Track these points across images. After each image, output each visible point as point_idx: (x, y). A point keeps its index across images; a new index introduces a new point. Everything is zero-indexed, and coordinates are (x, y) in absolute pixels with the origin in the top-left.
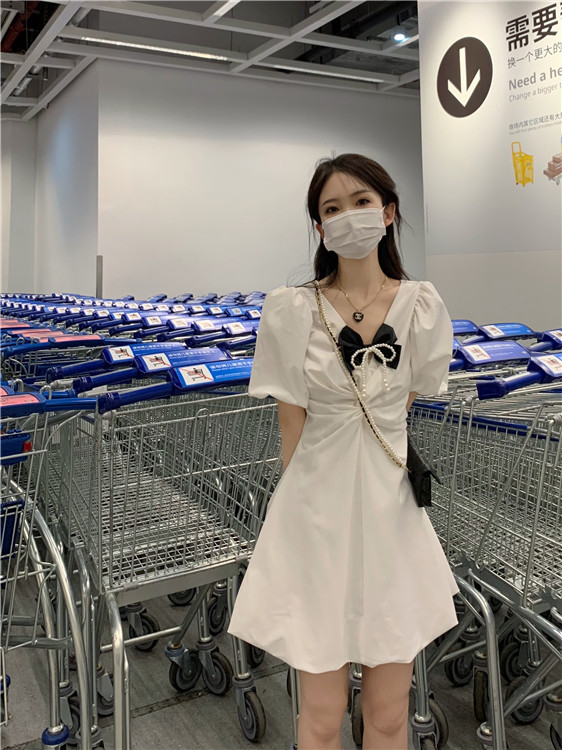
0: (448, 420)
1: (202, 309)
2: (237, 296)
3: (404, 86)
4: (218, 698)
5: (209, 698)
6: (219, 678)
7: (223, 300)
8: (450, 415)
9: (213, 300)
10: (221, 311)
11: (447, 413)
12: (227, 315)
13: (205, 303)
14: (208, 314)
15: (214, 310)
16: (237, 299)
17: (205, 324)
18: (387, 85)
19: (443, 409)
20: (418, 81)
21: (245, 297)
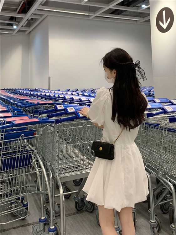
0: (160, 129)
1: (81, 94)
2: (92, 90)
3: (145, 21)
4: (90, 213)
5: (87, 213)
6: (90, 207)
7: (87, 91)
8: (161, 128)
9: (84, 91)
10: (87, 94)
11: (160, 127)
12: (89, 96)
13: (82, 92)
14: (84, 95)
15: (85, 94)
16: (92, 91)
17: (83, 99)
18: (140, 21)
19: (158, 126)
20: (150, 19)
21: (95, 90)
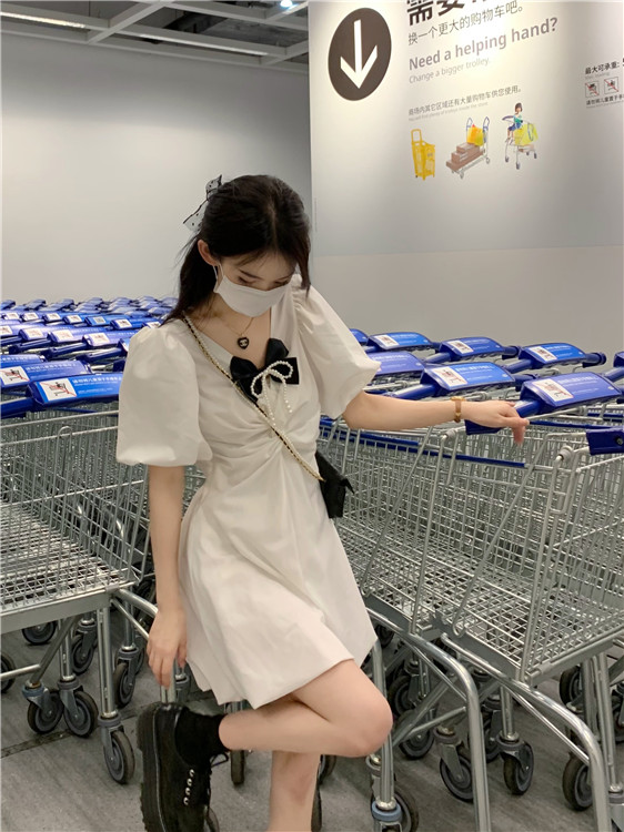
0: (335, 437)
1: (58, 317)
2: (98, 302)
3: (291, 60)
4: (82, 740)
5: (71, 739)
6: (83, 717)
7: (81, 306)
8: (337, 431)
9: (69, 307)
10: (80, 320)
12: (87, 324)
13: (60, 310)
14: (66, 323)
15: (72, 319)
16: (99, 306)
17: (63, 335)
18: (271, 58)
21: (109, 303)
